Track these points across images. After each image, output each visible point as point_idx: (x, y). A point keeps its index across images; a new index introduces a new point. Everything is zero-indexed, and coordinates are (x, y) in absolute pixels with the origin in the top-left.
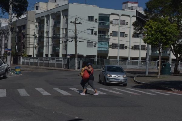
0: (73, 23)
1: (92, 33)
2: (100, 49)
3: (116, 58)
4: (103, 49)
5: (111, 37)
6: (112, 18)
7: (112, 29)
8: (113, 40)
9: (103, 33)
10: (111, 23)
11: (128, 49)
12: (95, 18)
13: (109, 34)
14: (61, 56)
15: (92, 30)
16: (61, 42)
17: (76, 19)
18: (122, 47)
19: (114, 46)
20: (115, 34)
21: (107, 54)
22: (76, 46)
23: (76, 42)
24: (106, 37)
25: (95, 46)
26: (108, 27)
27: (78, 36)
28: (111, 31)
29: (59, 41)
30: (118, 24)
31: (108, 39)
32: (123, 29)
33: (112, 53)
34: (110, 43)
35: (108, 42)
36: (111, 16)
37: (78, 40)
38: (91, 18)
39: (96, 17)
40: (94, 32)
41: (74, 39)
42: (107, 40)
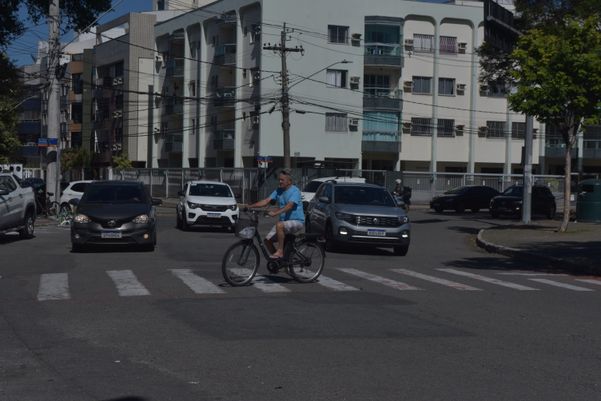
0: (275, 48)
1: (343, 85)
2: (371, 138)
3: (424, 166)
4: (379, 138)
5: (406, 96)
6: (409, 31)
7: (413, 67)
8: (414, 106)
9: (379, 82)
10: (409, 48)
11: (466, 136)
12: (351, 32)
13: (401, 86)
14: (239, 163)
15: (344, 73)
16: (239, 114)
17: (283, 35)
18: (448, 128)
19: (420, 127)
20: (421, 84)
21: (396, 156)
22: (286, 126)
23: (285, 115)
24: (392, 94)
25: (353, 129)
26: (399, 60)
27: (292, 92)
28: (406, 76)
29: (233, 110)
30: (432, 51)
31: (398, 102)
32: (448, 67)
33: (413, 149)
34: (406, 118)
35: (399, 114)
36: (407, 23)
37: (293, 106)
38: (337, 34)
39: (357, 28)
40: (349, 81)
41: (279, 105)
42: (395, 107)
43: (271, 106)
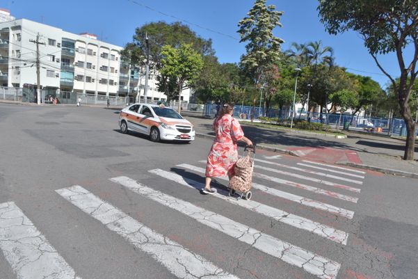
0: (34, 42)
1: (53, 60)
2: (63, 80)
3: (81, 91)
4: (66, 80)
5: (76, 68)
6: (77, 45)
7: (79, 57)
8: (79, 71)
9: (67, 60)
10: (77, 51)
11: (95, 82)
12: (57, 42)
13: (74, 63)
14: (10, 85)
15: (54, 57)
16: (10, 67)
17: (38, 37)
18: (89, 79)
19: (80, 78)
20: (80, 64)
21: (72, 87)
22: (38, 73)
23: (38, 68)
24: (71, 66)
25: (57, 76)
26: (74, 54)
27: (41, 59)
28: (76, 61)
29: (8, 65)
30: (84, 53)
31: (73, 69)
32: (90, 59)
33: (78, 85)
34: (75, 75)
35: (73, 73)
36: (77, 42)
37: (41, 65)
38: (52, 42)
39: (59, 41)
40: (55, 60)
41: (35, 64)
42: (72, 71)
43: (32, 64)
